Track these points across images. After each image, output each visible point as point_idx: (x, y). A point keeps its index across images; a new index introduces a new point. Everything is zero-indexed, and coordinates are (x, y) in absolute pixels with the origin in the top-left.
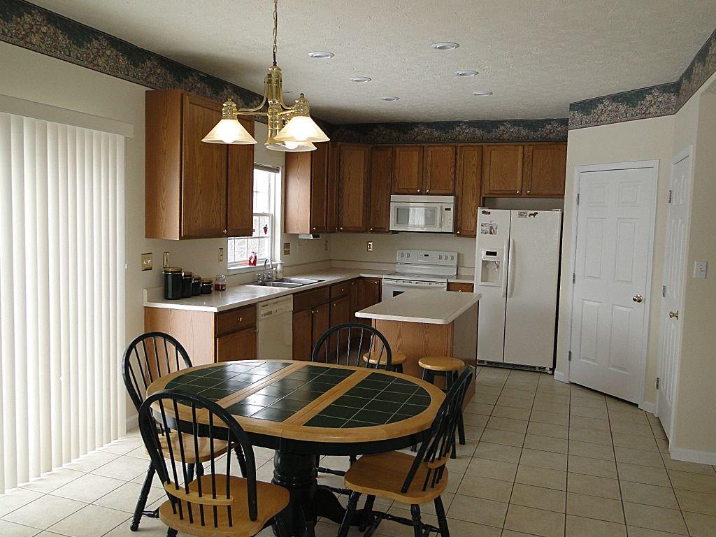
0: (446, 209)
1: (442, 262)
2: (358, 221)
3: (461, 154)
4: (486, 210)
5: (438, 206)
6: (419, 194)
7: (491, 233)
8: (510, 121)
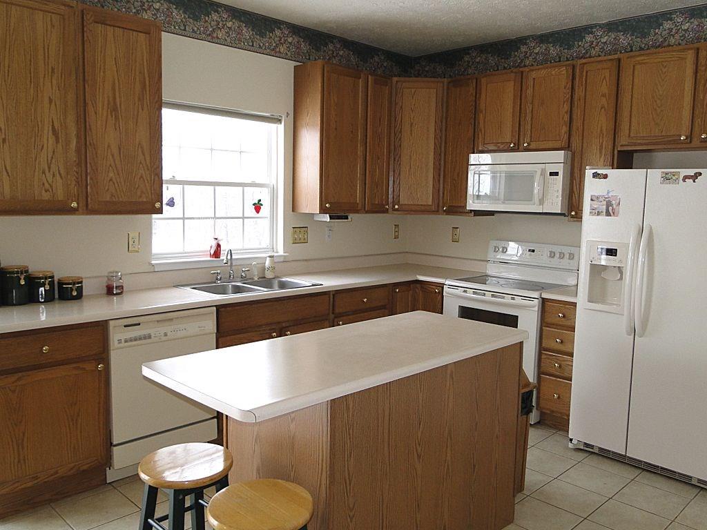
0: (552, 174)
1: (555, 262)
2: (426, 196)
3: (581, 77)
4: (600, 171)
5: (538, 168)
6: (513, 150)
7: (608, 214)
8: (682, 12)
